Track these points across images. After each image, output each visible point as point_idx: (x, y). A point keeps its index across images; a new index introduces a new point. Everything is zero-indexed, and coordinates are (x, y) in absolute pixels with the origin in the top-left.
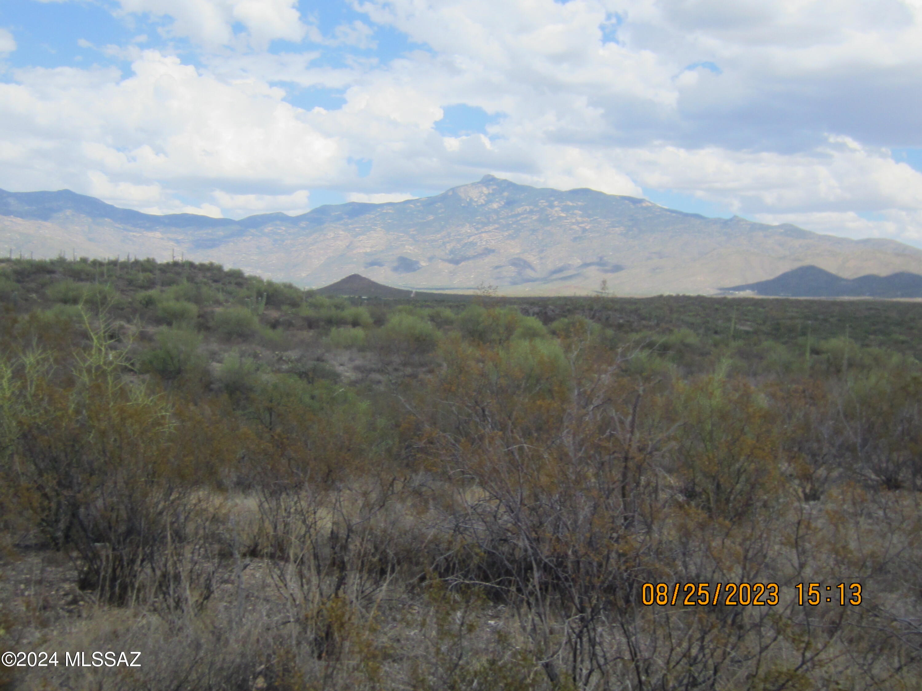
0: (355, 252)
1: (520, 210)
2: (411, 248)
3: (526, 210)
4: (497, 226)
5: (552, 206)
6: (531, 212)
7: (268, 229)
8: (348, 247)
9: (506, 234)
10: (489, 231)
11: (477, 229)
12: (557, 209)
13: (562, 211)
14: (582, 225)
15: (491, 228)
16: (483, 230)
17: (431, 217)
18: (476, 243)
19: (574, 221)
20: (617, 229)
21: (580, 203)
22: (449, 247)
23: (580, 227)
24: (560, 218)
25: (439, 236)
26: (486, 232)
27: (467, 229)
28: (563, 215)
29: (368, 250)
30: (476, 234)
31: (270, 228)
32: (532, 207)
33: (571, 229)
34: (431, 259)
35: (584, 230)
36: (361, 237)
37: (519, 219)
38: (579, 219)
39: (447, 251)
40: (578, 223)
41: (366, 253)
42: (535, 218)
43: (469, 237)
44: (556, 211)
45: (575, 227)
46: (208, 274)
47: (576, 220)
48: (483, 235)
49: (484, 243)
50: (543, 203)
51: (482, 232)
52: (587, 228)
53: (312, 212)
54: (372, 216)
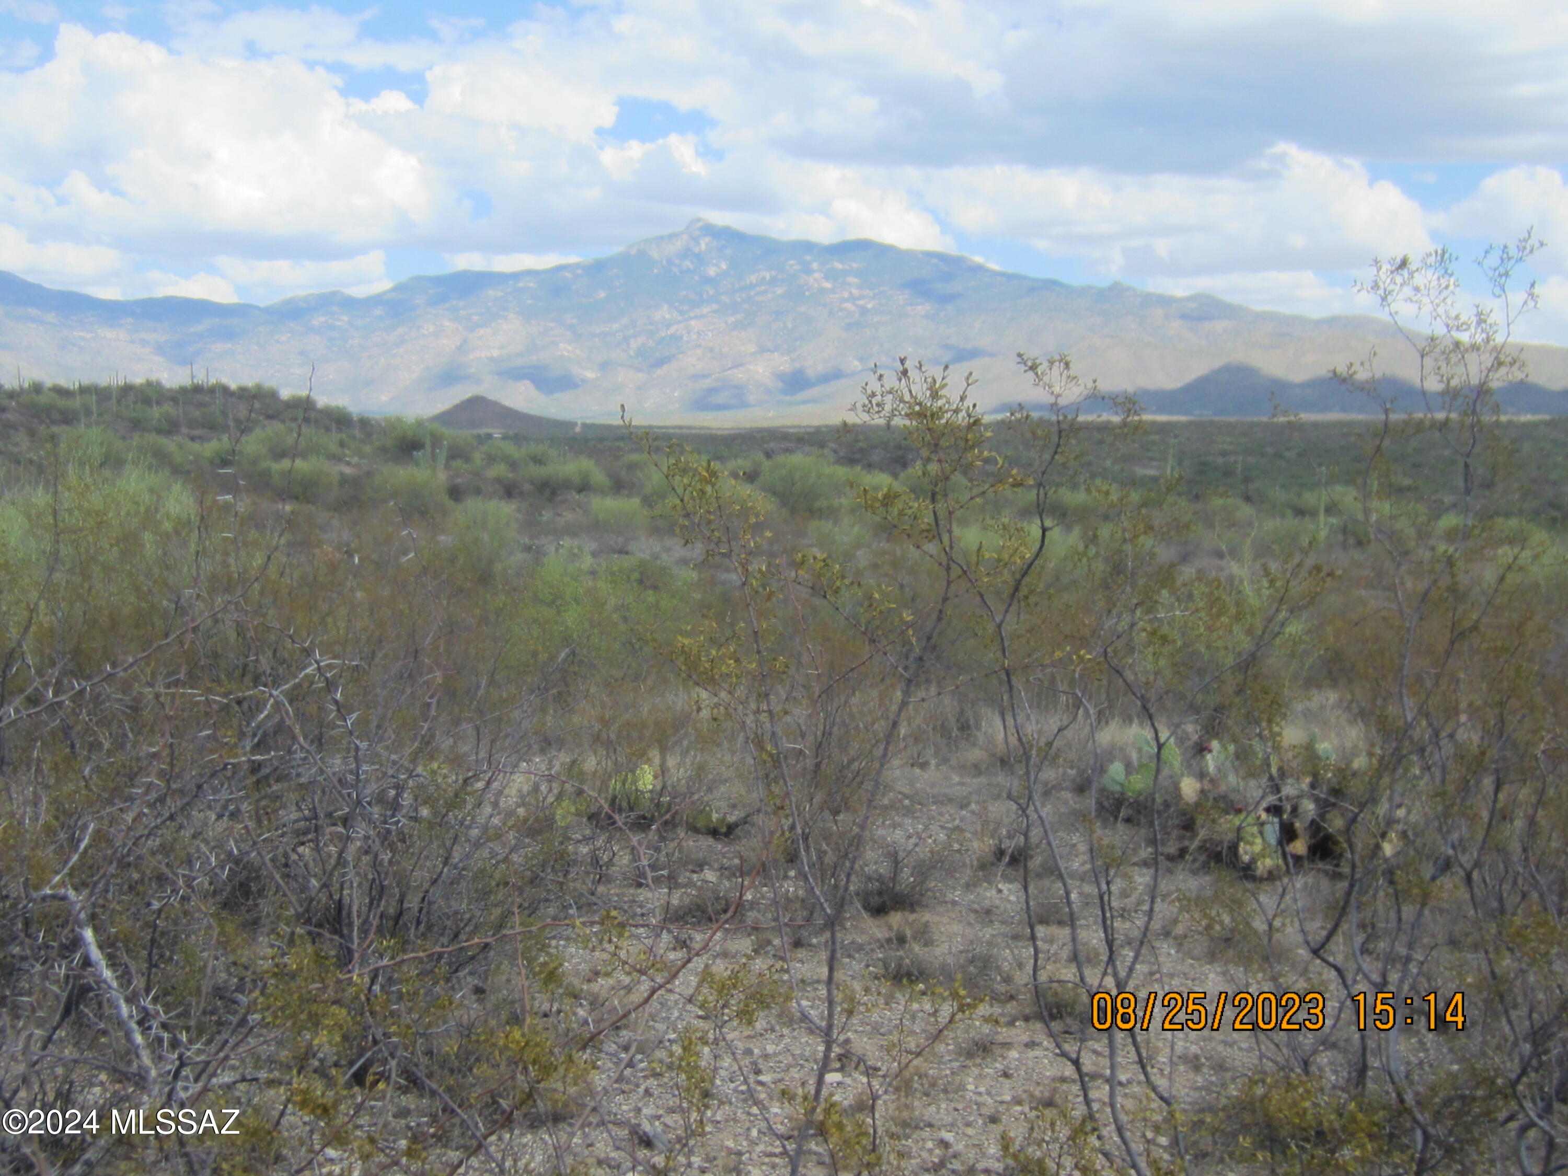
0: (471, 356)
1: (753, 278)
2: (570, 348)
3: (764, 278)
4: (715, 307)
5: (808, 271)
6: (774, 281)
7: (318, 320)
8: (458, 348)
9: (731, 320)
10: (702, 316)
11: (682, 313)
12: (817, 275)
13: (826, 278)
14: (862, 302)
15: (705, 310)
16: (692, 314)
17: (602, 294)
18: (681, 337)
19: (846, 295)
20: (919, 308)
21: (855, 265)
22: (634, 344)
23: (857, 306)
24: (822, 291)
25: (616, 326)
26: (696, 317)
27: (664, 313)
28: (828, 285)
29: (495, 353)
30: (680, 322)
31: (322, 319)
32: (773, 273)
33: (841, 310)
34: (604, 366)
35: (864, 311)
36: (482, 331)
37: (752, 293)
38: (854, 291)
39: (632, 353)
40: (852, 299)
41: (491, 359)
42: (779, 291)
43: (669, 326)
44: (816, 280)
45: (849, 306)
47: (851, 293)
48: (693, 323)
49: (694, 337)
50: (792, 265)
51: (692, 318)
52: (869, 306)
53: (394, 289)
54: (500, 294)
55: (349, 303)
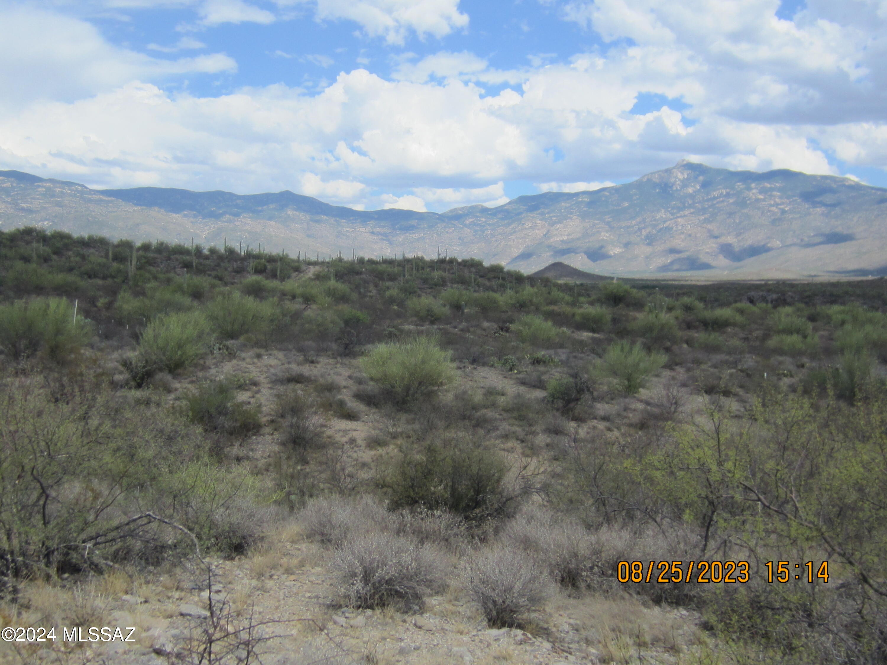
0: (552, 240)
1: (716, 194)
2: (607, 235)
3: (722, 194)
4: (692, 210)
5: (749, 189)
6: (728, 195)
7: (469, 221)
8: (545, 235)
9: (702, 218)
10: (685, 216)
11: (672, 214)
12: (754, 191)
13: (760, 193)
14: (782, 207)
15: (686, 212)
16: (678, 215)
17: (626, 204)
18: (672, 228)
19: (772, 202)
20: (818, 209)
21: (777, 185)
22: (644, 233)
23: (779, 209)
24: (757, 200)
25: (634, 222)
26: (681, 217)
27: (662, 214)
28: (761, 197)
29: (565, 238)
30: (672, 219)
31: (471, 220)
32: (728, 190)
33: (769, 211)
34: (627, 245)
35: (783, 212)
36: (558, 226)
37: (715, 202)
38: (777, 200)
39: (643, 237)
40: (776, 205)
41: (563, 241)
42: (731, 201)
43: (665, 222)
44: (753, 194)
45: (774, 209)
46: (473, 270)
47: (775, 201)
48: (679, 220)
49: (680, 228)
50: (740, 186)
51: (678, 217)
52: (786, 209)
53: (509, 203)
54: (568, 205)
55: (485, 211)
